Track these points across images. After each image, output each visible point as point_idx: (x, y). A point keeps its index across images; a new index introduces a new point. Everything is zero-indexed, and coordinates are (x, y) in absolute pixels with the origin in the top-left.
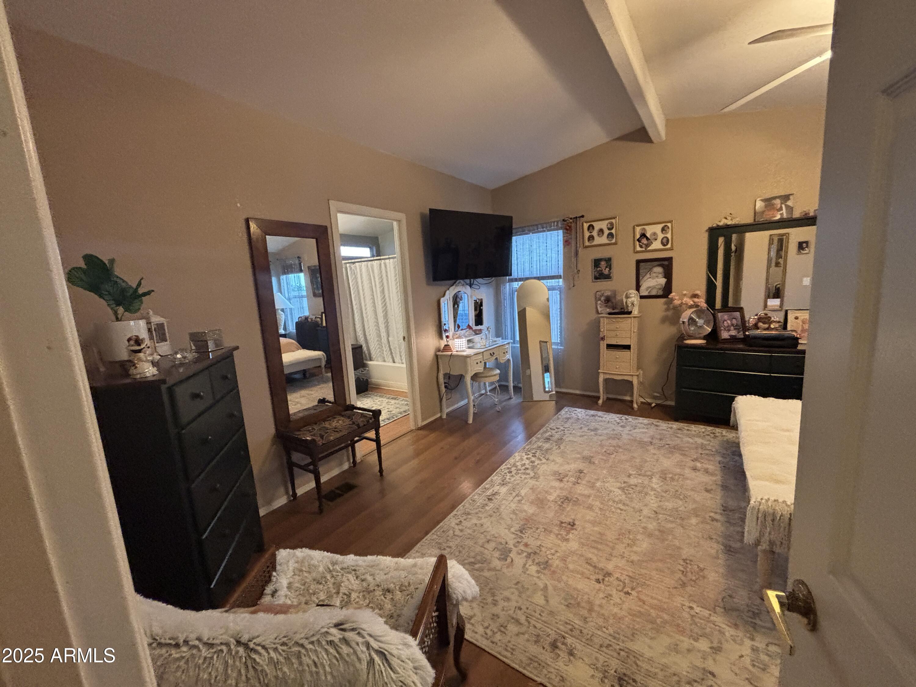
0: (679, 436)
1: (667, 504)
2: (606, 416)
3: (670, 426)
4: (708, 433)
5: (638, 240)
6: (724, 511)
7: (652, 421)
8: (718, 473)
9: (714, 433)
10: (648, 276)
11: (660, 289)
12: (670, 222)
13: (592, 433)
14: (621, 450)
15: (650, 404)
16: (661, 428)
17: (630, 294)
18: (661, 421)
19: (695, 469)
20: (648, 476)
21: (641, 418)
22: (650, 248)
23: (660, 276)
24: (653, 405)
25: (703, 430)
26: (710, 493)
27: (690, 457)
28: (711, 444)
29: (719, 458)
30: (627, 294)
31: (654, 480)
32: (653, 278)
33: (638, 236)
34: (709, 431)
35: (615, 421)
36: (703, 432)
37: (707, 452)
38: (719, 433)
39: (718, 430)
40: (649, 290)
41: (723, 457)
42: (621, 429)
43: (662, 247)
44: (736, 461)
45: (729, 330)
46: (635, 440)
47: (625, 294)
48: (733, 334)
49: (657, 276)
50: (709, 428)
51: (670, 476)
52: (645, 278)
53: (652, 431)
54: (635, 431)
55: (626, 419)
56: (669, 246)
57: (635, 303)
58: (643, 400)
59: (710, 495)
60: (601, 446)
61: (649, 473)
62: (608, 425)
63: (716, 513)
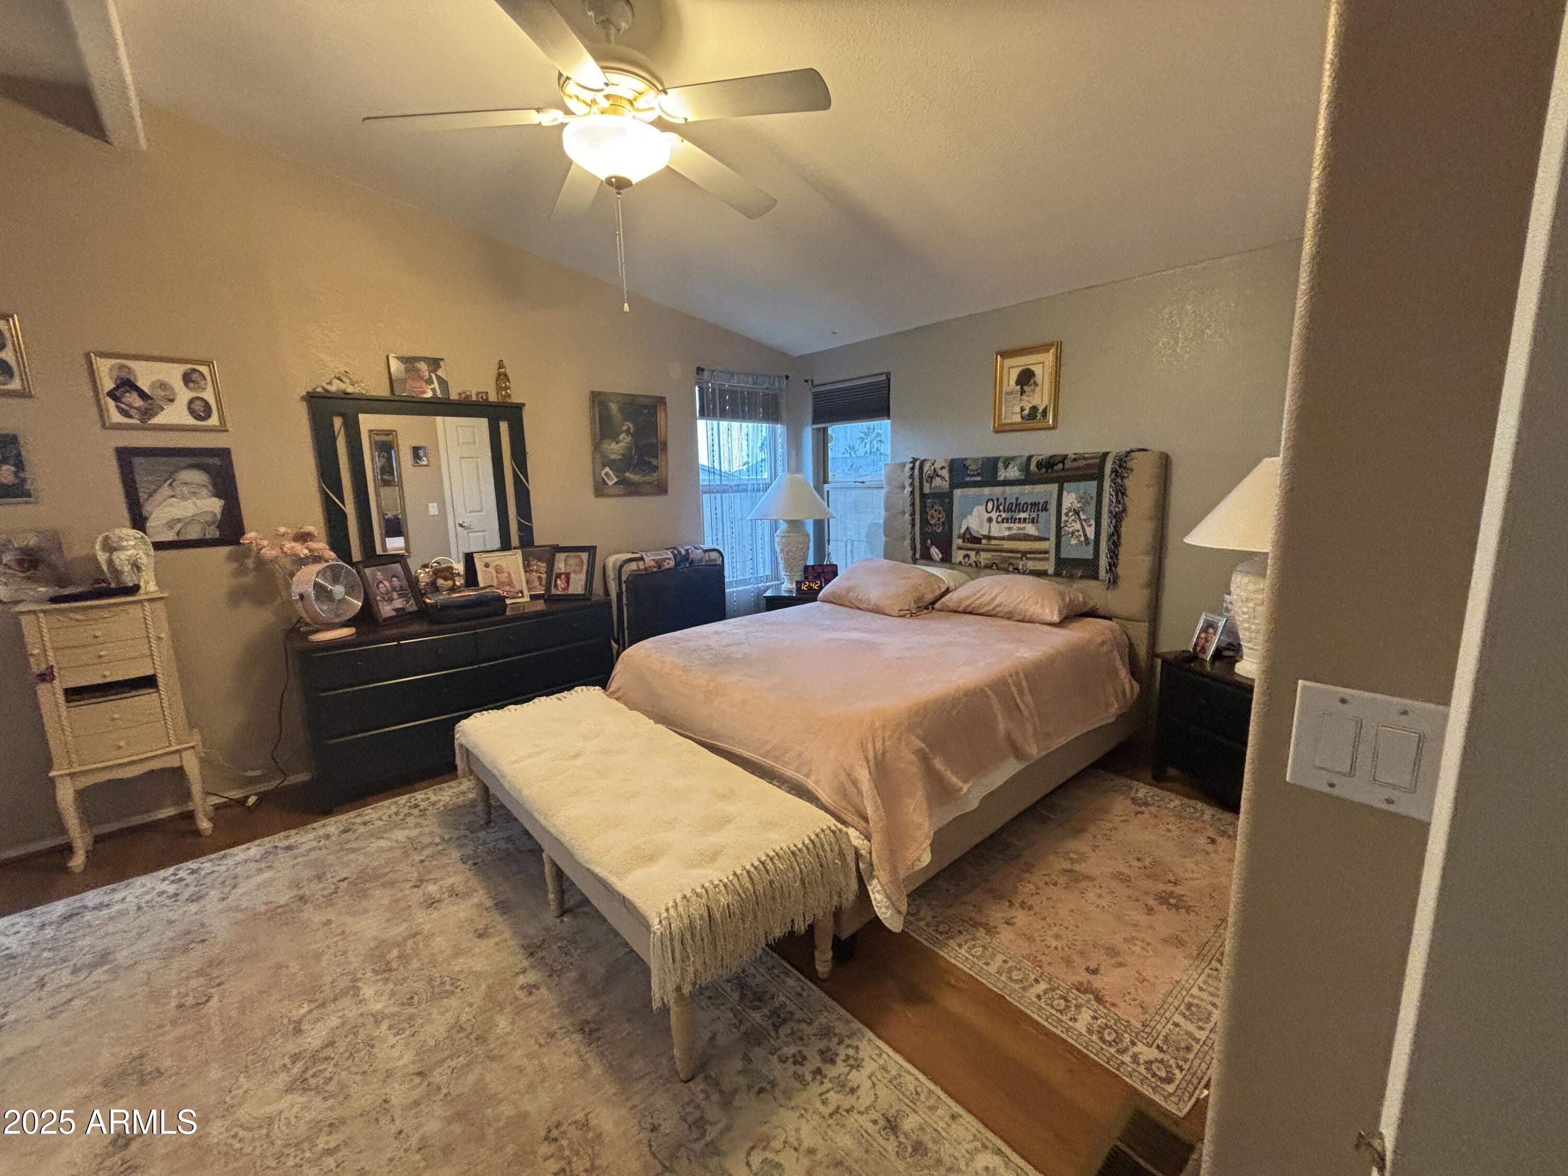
0: (355, 845)
1: (429, 1028)
2: (118, 896)
3: (321, 832)
4: (406, 811)
5: (112, 394)
6: (532, 954)
7: (267, 843)
8: (474, 883)
9: (416, 806)
10: (165, 490)
11: (209, 524)
12: (208, 363)
13: (99, 974)
14: (229, 970)
15: (242, 802)
16: (304, 848)
17: (121, 539)
18: (293, 832)
19: (432, 903)
20: (344, 993)
21: (235, 850)
22: (155, 421)
23: (204, 492)
24: (252, 800)
25: (394, 809)
26: (490, 936)
27: (407, 880)
28: (427, 830)
29: (456, 854)
30: (107, 538)
31: (367, 992)
32: (184, 498)
33: (109, 385)
34: (404, 805)
35: (161, 894)
36: (397, 814)
37: (428, 851)
38: (423, 800)
39: (419, 796)
40: (178, 526)
41: (461, 846)
42: (193, 907)
43: (191, 421)
44: (484, 843)
45: (391, 600)
46: (256, 916)
47: (100, 539)
48: (400, 606)
49: (194, 493)
50: (402, 799)
51: (395, 952)
52: (158, 497)
53: (285, 866)
54: (239, 891)
55: (193, 872)
56: (214, 420)
57: (144, 560)
58: (219, 801)
59: (492, 941)
60: (155, 997)
61: (344, 982)
62: (144, 919)
63: (524, 971)
